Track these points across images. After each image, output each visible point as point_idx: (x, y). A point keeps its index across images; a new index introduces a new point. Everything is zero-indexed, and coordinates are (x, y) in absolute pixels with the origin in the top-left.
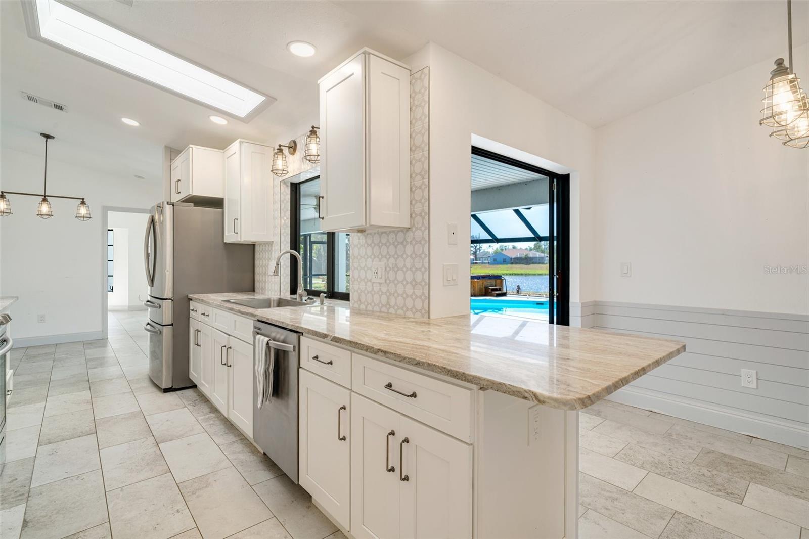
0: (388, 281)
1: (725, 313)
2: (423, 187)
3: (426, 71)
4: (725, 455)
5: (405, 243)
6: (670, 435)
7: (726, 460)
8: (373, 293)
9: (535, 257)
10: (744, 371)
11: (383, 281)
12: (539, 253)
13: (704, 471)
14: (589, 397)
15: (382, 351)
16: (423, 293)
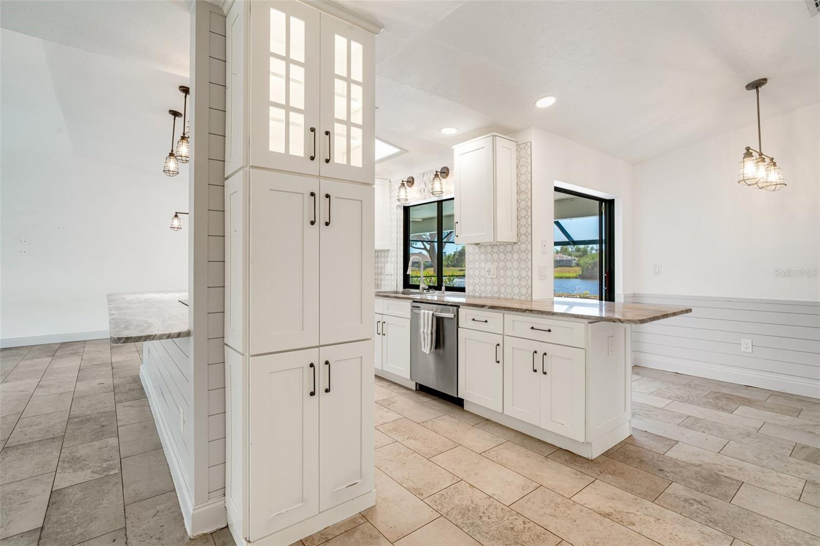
0: (499, 277)
1: (729, 300)
2: (527, 217)
3: (529, 144)
4: (726, 394)
5: (512, 252)
6: (690, 385)
7: (727, 396)
8: (486, 285)
9: (562, 260)
10: (743, 341)
11: (495, 276)
12: (567, 256)
13: (711, 401)
14: (643, 320)
15: (529, 310)
16: (527, 284)
